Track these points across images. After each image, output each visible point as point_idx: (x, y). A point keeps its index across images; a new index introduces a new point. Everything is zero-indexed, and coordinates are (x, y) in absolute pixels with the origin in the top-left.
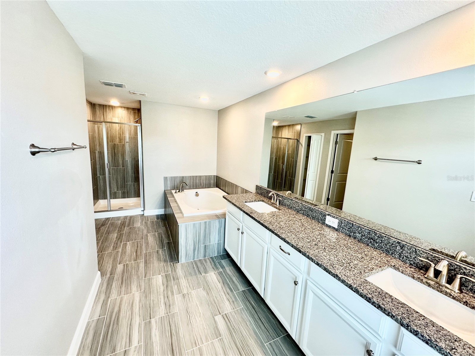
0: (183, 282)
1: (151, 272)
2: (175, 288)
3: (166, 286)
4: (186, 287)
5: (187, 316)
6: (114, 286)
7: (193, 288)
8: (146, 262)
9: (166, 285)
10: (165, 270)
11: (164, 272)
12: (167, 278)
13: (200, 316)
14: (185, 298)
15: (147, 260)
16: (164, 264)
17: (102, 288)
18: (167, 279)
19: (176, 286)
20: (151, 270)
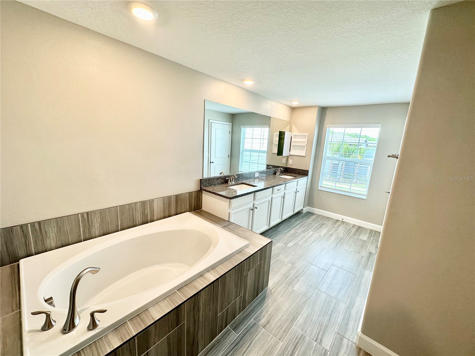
0: (284, 270)
1: (298, 300)
2: (293, 272)
3: (298, 277)
4: (286, 267)
5: (302, 256)
6: (341, 317)
7: (283, 262)
8: (294, 319)
9: (297, 279)
10: (285, 290)
11: (288, 289)
12: (290, 282)
13: (296, 252)
14: (294, 262)
15: (289, 321)
16: (279, 298)
17: (354, 325)
18: (292, 282)
19: (292, 272)
20: (297, 302)
